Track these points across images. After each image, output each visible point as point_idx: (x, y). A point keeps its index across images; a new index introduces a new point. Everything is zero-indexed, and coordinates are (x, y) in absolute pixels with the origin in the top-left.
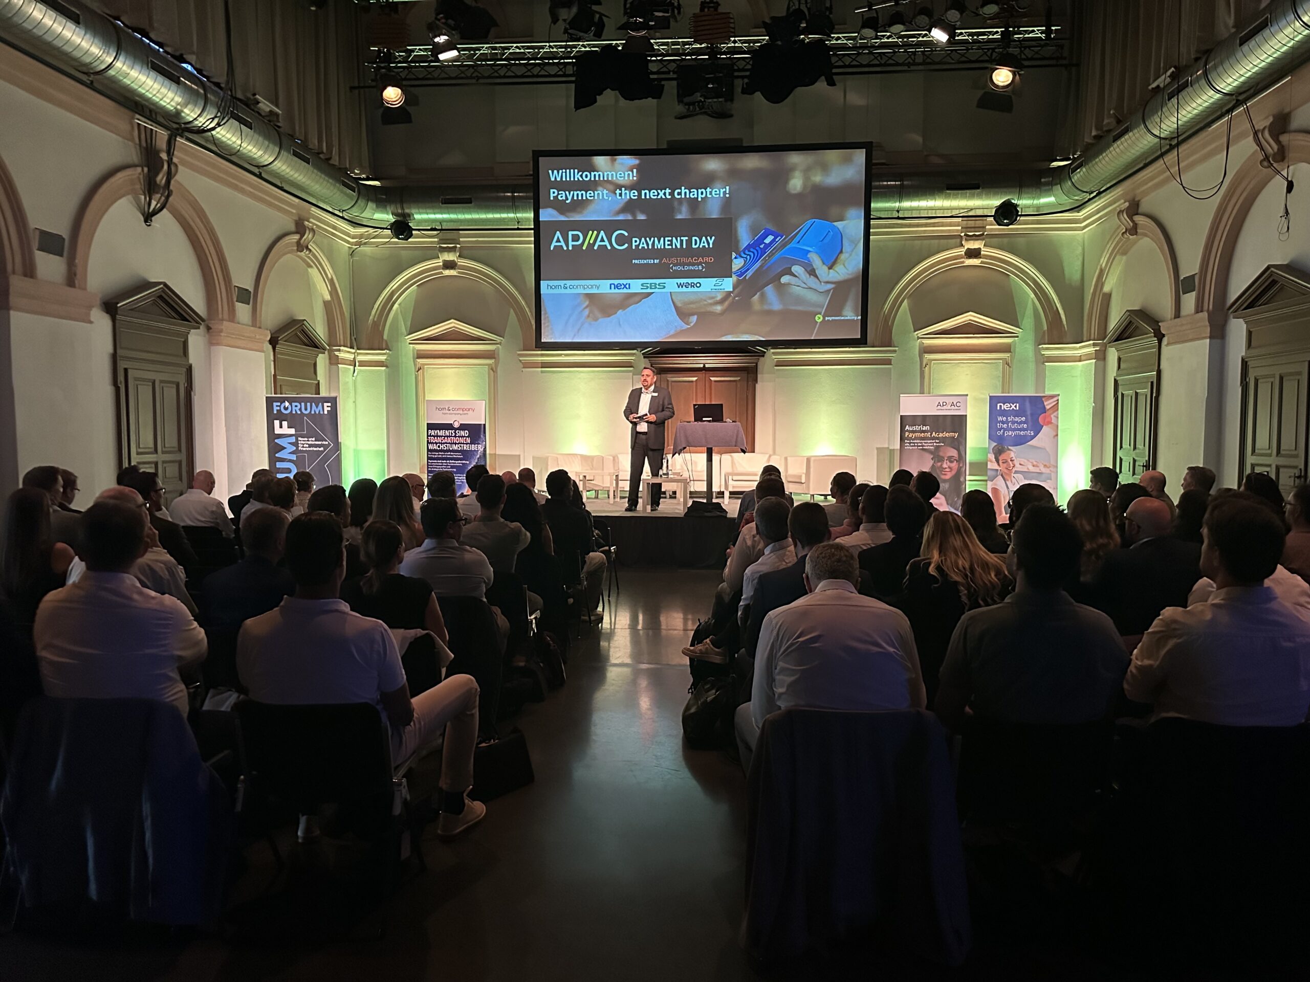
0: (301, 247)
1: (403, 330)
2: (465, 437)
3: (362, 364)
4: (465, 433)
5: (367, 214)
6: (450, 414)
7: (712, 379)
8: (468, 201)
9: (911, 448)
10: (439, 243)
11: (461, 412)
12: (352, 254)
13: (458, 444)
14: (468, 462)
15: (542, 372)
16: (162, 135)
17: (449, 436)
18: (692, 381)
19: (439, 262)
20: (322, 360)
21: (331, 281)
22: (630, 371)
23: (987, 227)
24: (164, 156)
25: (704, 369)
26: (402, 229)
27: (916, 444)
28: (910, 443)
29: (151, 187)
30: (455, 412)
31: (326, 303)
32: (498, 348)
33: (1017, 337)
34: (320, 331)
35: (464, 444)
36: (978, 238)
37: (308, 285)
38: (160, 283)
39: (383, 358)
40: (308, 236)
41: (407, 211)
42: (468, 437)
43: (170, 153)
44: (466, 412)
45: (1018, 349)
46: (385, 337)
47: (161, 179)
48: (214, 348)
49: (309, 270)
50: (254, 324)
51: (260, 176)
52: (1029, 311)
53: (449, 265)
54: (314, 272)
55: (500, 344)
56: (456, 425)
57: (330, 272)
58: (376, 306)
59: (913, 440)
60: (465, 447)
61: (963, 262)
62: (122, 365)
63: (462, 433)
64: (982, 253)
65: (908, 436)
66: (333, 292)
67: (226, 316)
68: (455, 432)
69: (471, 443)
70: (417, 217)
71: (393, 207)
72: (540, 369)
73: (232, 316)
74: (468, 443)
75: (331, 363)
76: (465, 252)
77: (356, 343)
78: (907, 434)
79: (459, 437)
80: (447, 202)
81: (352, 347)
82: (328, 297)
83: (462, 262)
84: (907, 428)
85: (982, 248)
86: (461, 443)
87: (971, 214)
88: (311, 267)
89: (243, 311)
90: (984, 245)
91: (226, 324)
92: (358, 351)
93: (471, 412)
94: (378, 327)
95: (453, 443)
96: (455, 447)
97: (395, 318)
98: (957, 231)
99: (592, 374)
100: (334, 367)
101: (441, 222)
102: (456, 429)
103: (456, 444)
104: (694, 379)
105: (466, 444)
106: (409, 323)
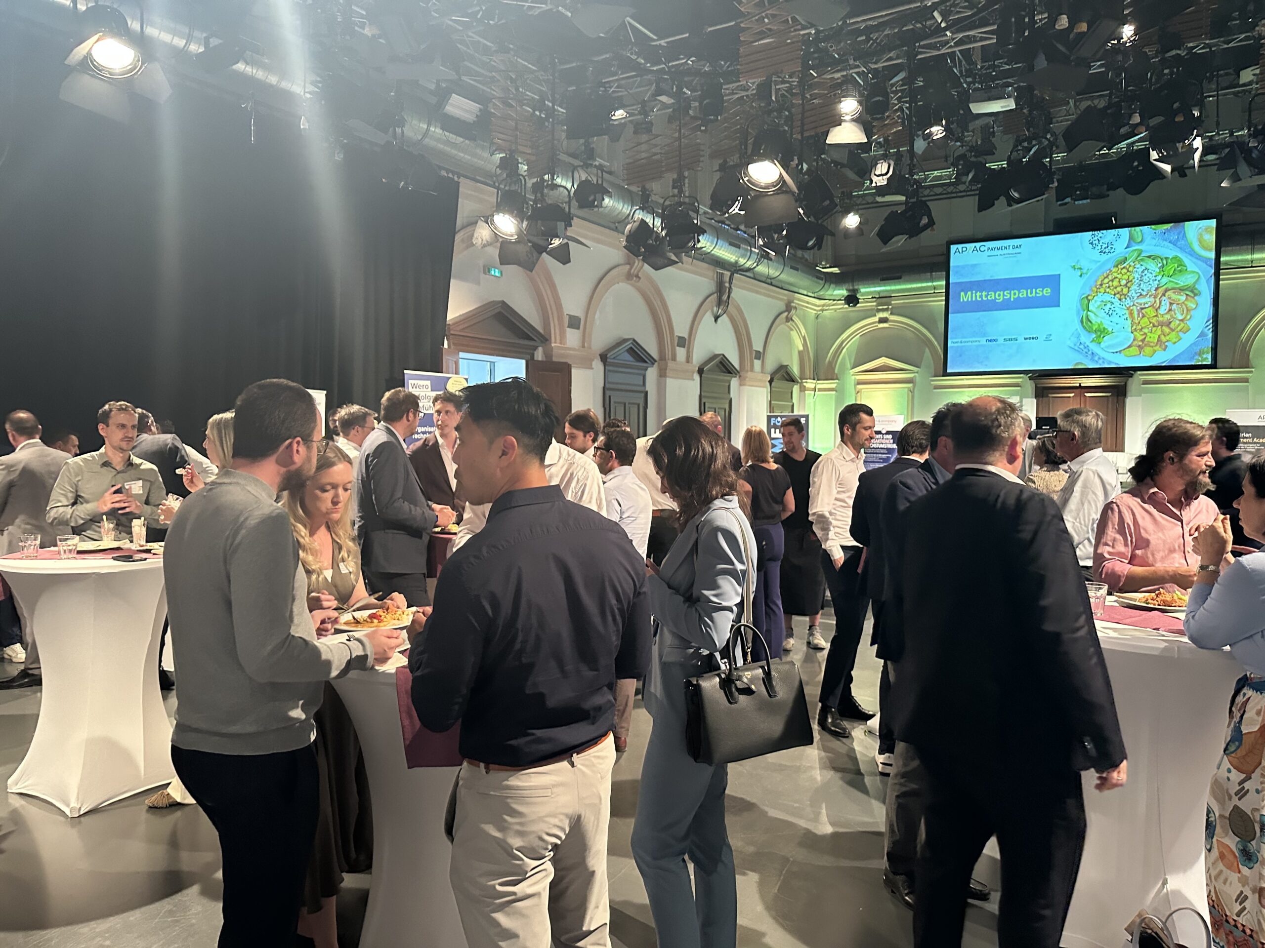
0: (789, 319)
1: (849, 366)
3: (820, 390)
5: (830, 292)
7: (1087, 395)
8: (899, 278)
10: (876, 306)
11: (887, 423)
12: (817, 317)
13: (884, 444)
16: (727, 274)
18: (1069, 397)
19: (876, 319)
20: (796, 389)
21: (804, 338)
22: (1018, 390)
24: (727, 285)
25: (1080, 387)
26: (852, 300)
29: (719, 303)
31: (800, 352)
32: (915, 376)
34: (795, 370)
35: (888, 443)
37: (790, 341)
38: (720, 355)
39: (834, 386)
40: (793, 311)
41: (856, 287)
43: (730, 282)
44: (890, 423)
46: (836, 371)
47: (725, 297)
48: (742, 387)
49: (792, 332)
50: (762, 372)
51: (771, 284)
53: (883, 320)
54: (794, 334)
55: (917, 372)
56: (884, 432)
57: (803, 331)
58: (831, 351)
62: (703, 401)
63: (888, 437)
66: (805, 345)
67: (749, 369)
68: (883, 436)
70: (863, 290)
71: (847, 286)
72: (947, 390)
73: (752, 369)
75: (801, 391)
76: (894, 311)
77: (816, 377)
79: (885, 439)
80: (883, 280)
81: (814, 379)
82: (801, 348)
83: (892, 318)
88: (792, 330)
89: (757, 363)
91: (749, 373)
92: (818, 382)
94: (831, 365)
95: (881, 443)
96: (882, 446)
97: (844, 358)
100: (802, 393)
101: (879, 293)
102: (883, 434)
104: (1072, 395)
106: (853, 361)
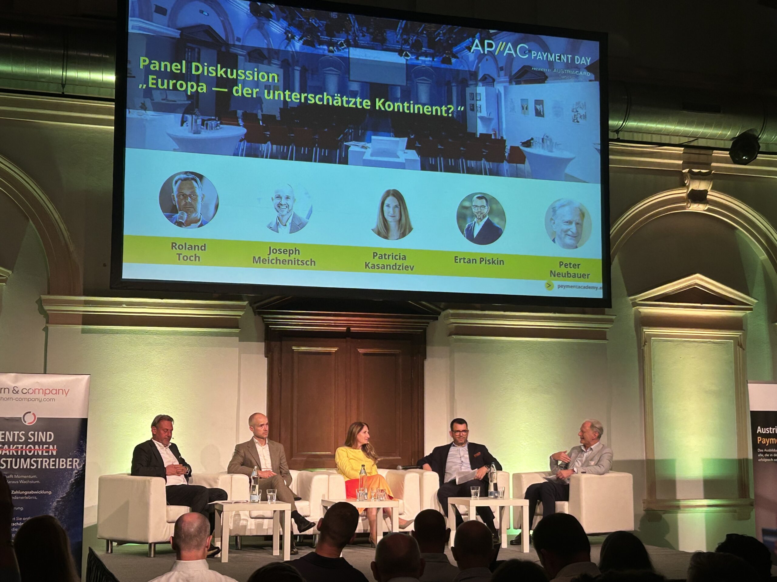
2: (46, 443)
4: (49, 436)
6: (17, 399)
7: (361, 351)
9: (766, 460)
11: (41, 396)
13: (31, 457)
14: (50, 493)
15: (84, 331)
17: (14, 443)
18: (329, 353)
22: (235, 335)
23: (713, 164)
25: (348, 335)
27: (771, 455)
28: (764, 453)
30: (27, 396)
33: (751, 309)
35: (43, 457)
36: (704, 177)
42: (52, 443)
44: (50, 396)
45: (750, 326)
52: (759, 277)
56: (29, 420)
59: (768, 448)
60: (47, 464)
61: (684, 208)
63: (42, 437)
64: (708, 197)
65: (761, 442)
68: (26, 435)
69: (58, 456)
72: (80, 327)
74: (52, 456)
78: (759, 439)
79: (34, 443)
84: (759, 430)
85: (709, 190)
86: (38, 456)
87: (695, 144)
90: (712, 189)
93: (61, 396)
95: (21, 456)
96: (25, 464)
98: (678, 165)
99: (172, 337)
102: (28, 429)
103: (26, 457)
104: (334, 350)
105: (49, 457)
